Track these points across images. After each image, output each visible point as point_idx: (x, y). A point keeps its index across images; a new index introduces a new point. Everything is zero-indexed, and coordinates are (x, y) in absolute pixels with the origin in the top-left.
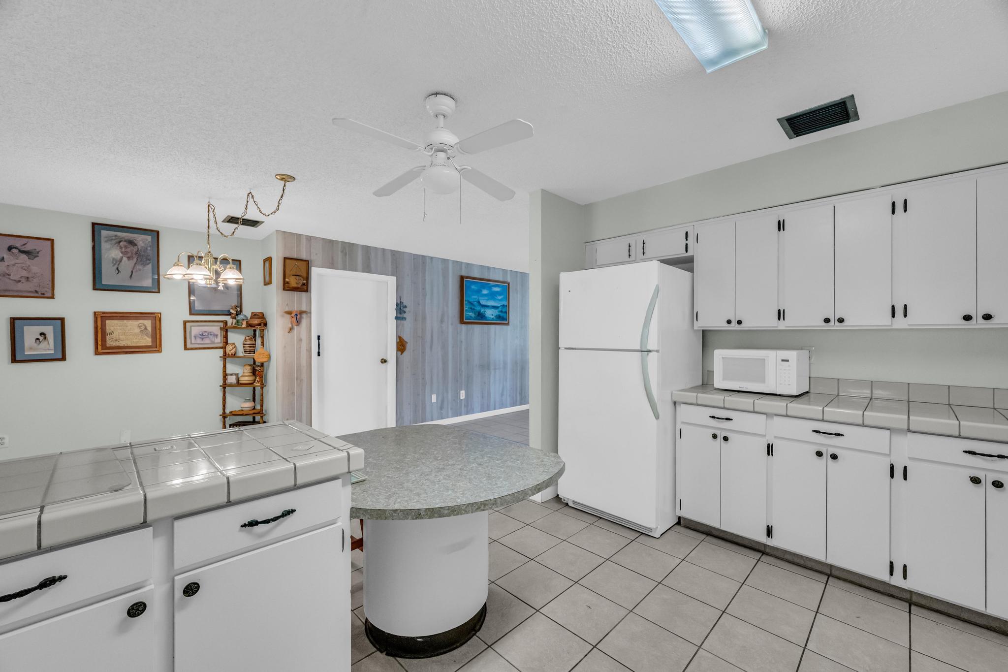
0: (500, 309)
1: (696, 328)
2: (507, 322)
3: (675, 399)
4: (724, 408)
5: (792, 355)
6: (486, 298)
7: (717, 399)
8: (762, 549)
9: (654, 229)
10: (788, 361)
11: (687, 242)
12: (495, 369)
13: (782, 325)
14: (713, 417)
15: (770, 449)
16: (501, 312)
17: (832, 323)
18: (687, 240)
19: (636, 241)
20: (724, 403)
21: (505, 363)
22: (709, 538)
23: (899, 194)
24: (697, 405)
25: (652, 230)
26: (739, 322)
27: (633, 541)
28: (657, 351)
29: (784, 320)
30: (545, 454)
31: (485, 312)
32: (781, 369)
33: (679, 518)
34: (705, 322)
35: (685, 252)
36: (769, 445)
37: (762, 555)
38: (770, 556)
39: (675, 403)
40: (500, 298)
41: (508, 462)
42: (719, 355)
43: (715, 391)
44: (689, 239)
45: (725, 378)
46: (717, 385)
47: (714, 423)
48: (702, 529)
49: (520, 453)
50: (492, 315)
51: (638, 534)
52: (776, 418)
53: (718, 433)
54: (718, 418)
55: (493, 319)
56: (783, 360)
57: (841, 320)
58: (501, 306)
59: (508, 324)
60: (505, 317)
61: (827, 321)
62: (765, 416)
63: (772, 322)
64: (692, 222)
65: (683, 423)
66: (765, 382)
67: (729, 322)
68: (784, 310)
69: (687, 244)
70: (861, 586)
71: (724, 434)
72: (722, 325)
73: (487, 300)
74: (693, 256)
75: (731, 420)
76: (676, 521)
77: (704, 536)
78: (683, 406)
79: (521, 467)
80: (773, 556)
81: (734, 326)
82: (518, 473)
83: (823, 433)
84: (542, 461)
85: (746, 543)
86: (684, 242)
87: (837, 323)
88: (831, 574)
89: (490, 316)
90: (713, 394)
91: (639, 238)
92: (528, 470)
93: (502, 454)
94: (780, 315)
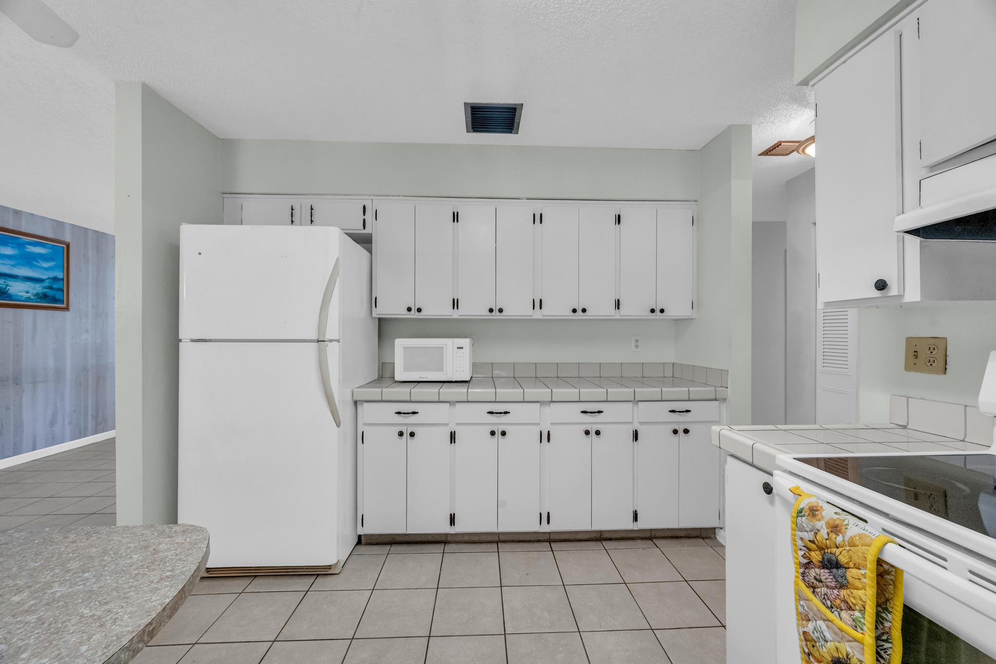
0: (46, 284)
1: (374, 315)
2: (64, 306)
3: (356, 398)
4: (410, 402)
5: (466, 342)
6: (12, 263)
7: (403, 392)
8: (444, 539)
9: (325, 195)
10: (462, 348)
11: (365, 217)
12: (34, 383)
13: (455, 314)
14: (399, 413)
15: (453, 437)
16: (51, 288)
17: (494, 313)
18: (364, 215)
19: (302, 205)
20: (410, 396)
21: (59, 374)
22: (395, 548)
23: (538, 207)
24: (382, 401)
25: (322, 195)
26: (419, 310)
27: (307, 591)
28: (338, 341)
29: (458, 309)
30: (162, 533)
31: (7, 285)
32: (456, 357)
33: (360, 536)
34: (384, 309)
35: (363, 228)
36: (451, 432)
37: (445, 545)
38: (451, 543)
39: (356, 403)
40: (46, 265)
41: (56, 588)
42: (401, 345)
43: (395, 384)
44: (366, 214)
45: (406, 369)
46: (398, 377)
47: (400, 419)
48: (386, 540)
49: (94, 550)
50: (27, 292)
51: (312, 579)
52: (458, 405)
53: (404, 429)
54: (404, 413)
55: (28, 299)
56: (458, 348)
57: (501, 311)
58: (49, 278)
59: (67, 309)
60: (58, 295)
61: (491, 310)
62: (449, 404)
63: (447, 311)
64: (370, 195)
65: (365, 424)
66: (443, 370)
67: (409, 309)
68: (458, 299)
69: (364, 220)
70: (519, 541)
71: (410, 430)
72: (402, 313)
73: (13, 266)
74: (372, 234)
75: (417, 413)
76: (356, 540)
77: (387, 548)
78: (366, 405)
79: (95, 587)
80: (453, 543)
81: (414, 315)
82: (86, 611)
83: (496, 413)
84: (156, 552)
85: (430, 539)
86: (362, 217)
87: (498, 313)
88: (499, 540)
89: (20, 294)
90: (394, 388)
91: (307, 202)
92: (116, 589)
93: (35, 569)
94: (455, 304)
